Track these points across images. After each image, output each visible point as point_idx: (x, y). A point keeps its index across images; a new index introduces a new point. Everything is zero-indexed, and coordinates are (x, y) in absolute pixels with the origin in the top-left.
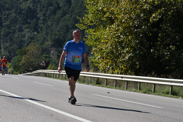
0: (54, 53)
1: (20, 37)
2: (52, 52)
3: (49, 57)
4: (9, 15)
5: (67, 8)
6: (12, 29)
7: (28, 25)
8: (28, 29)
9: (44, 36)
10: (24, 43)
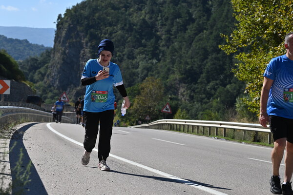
0: (184, 91)
1: (130, 67)
2: (182, 90)
3: (177, 99)
4: (113, 33)
5: (205, 20)
6: (117, 55)
7: (142, 48)
8: (143, 54)
9: (168, 66)
10: (137, 77)
